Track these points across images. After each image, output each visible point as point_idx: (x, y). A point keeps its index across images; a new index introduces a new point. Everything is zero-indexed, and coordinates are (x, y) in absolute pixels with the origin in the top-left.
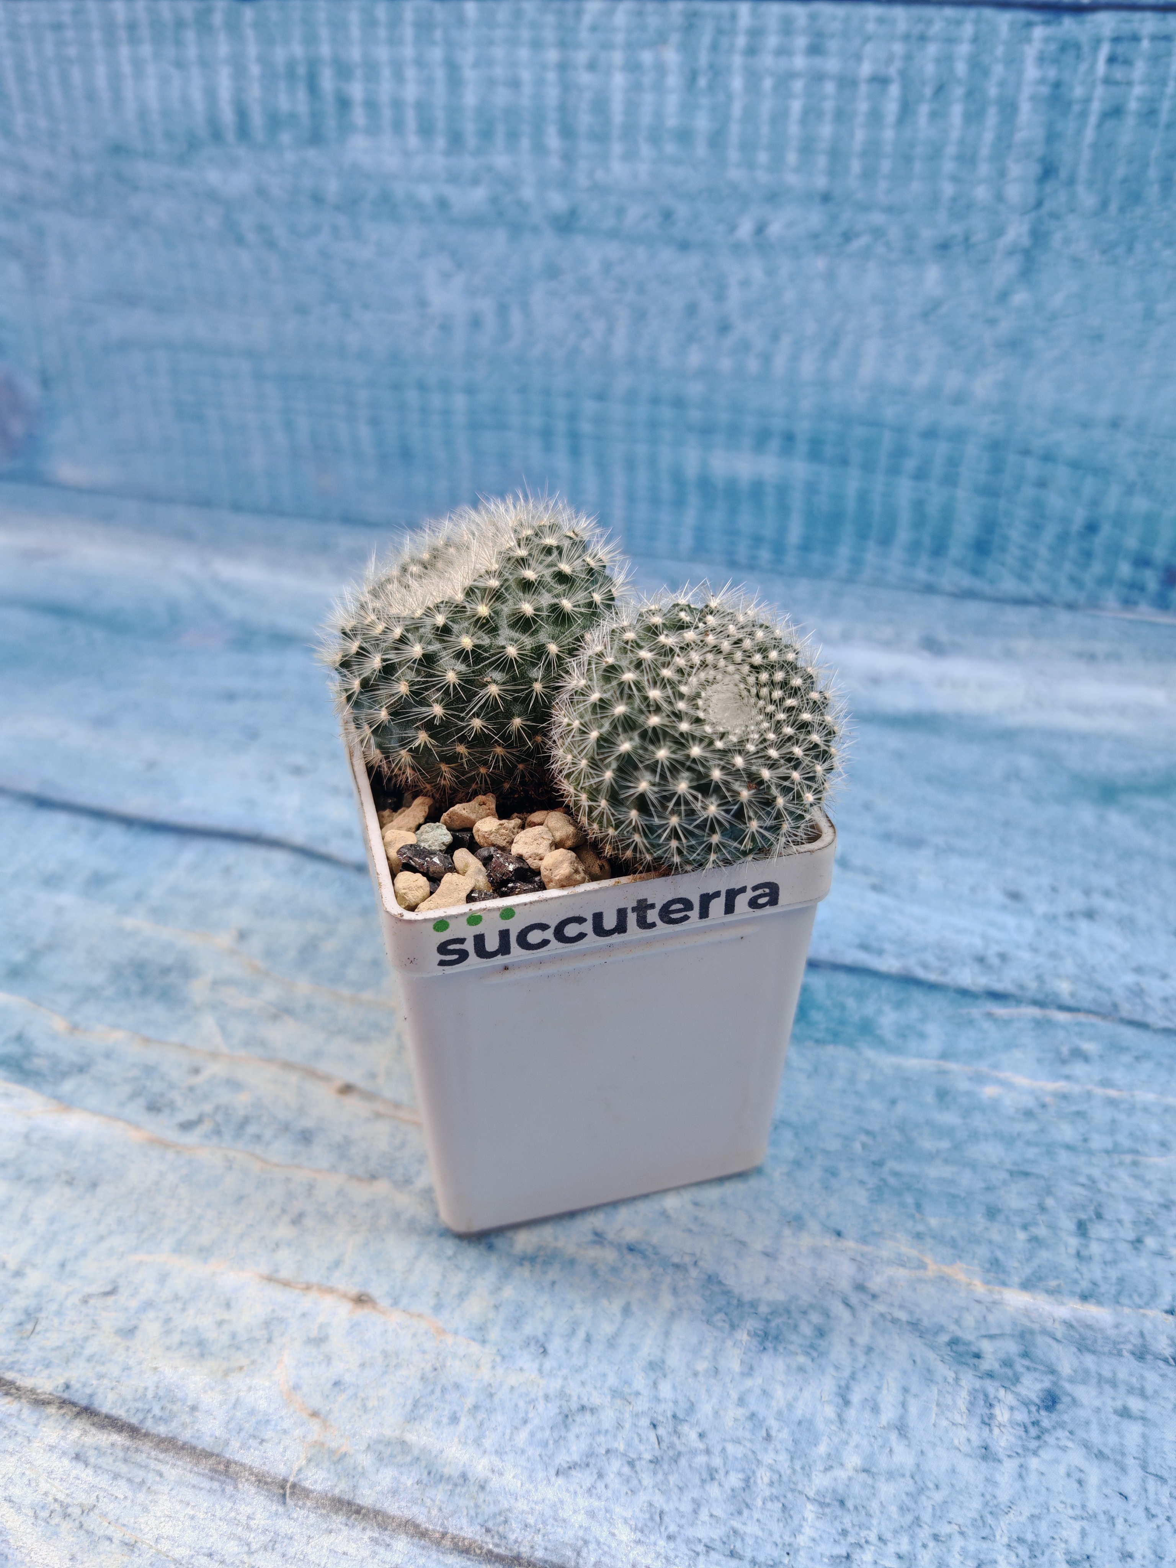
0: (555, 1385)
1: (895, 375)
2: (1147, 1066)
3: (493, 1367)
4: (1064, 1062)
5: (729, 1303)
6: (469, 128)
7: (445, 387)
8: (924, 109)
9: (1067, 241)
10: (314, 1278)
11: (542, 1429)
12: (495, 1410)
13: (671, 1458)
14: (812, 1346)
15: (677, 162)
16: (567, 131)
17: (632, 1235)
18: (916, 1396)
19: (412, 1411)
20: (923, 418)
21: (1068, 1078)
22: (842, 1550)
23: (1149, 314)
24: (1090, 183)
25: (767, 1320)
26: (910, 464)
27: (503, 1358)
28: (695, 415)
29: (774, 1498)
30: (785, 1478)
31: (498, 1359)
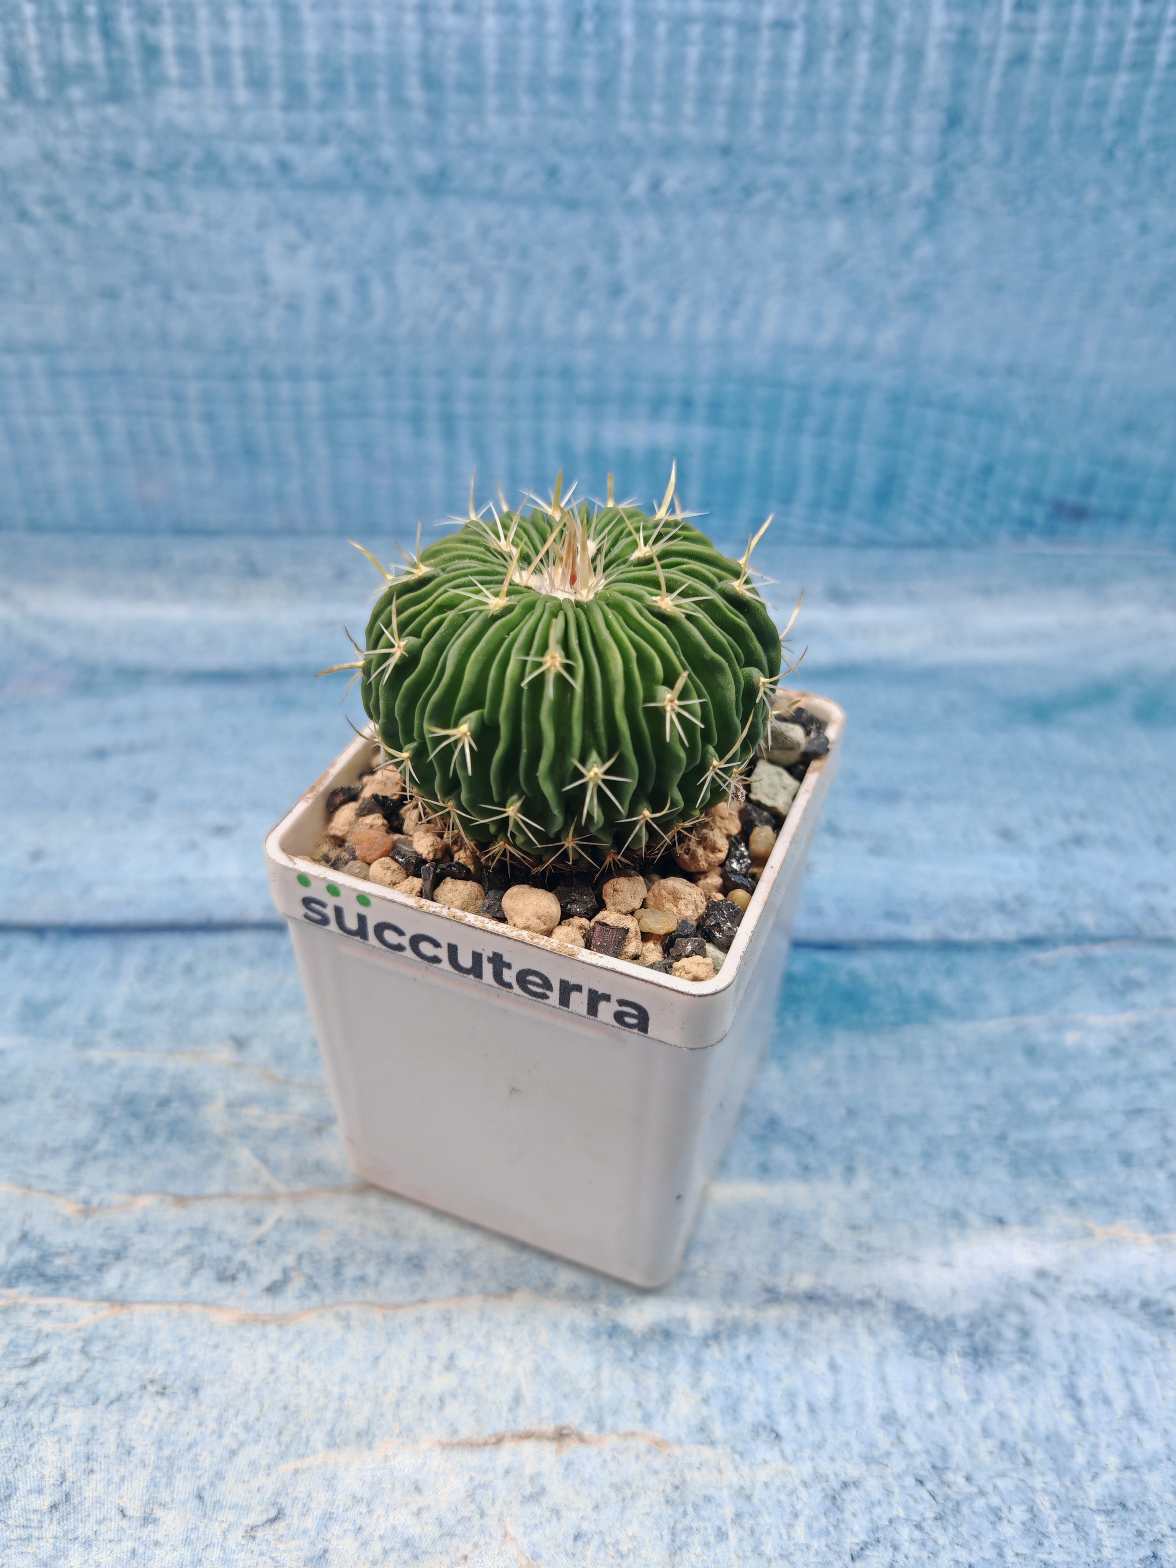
0: (806, 1468)
1: (798, 333)
3: (736, 1468)
4: (1122, 993)
5: (927, 1328)
6: (312, 79)
7: (295, 375)
8: (829, 58)
9: (970, 192)
10: (500, 1426)
11: (816, 1518)
12: (759, 1512)
13: (952, 1510)
14: (1023, 1350)
15: (561, 114)
16: (431, 82)
17: (804, 1282)
18: (1135, 1373)
19: (673, 1541)
20: (826, 374)
22: (1146, 1551)
24: (995, 132)
25: (970, 1335)
26: (812, 422)
27: (742, 1455)
28: (585, 385)
29: (1063, 1520)
30: (1063, 1498)
31: (737, 1457)
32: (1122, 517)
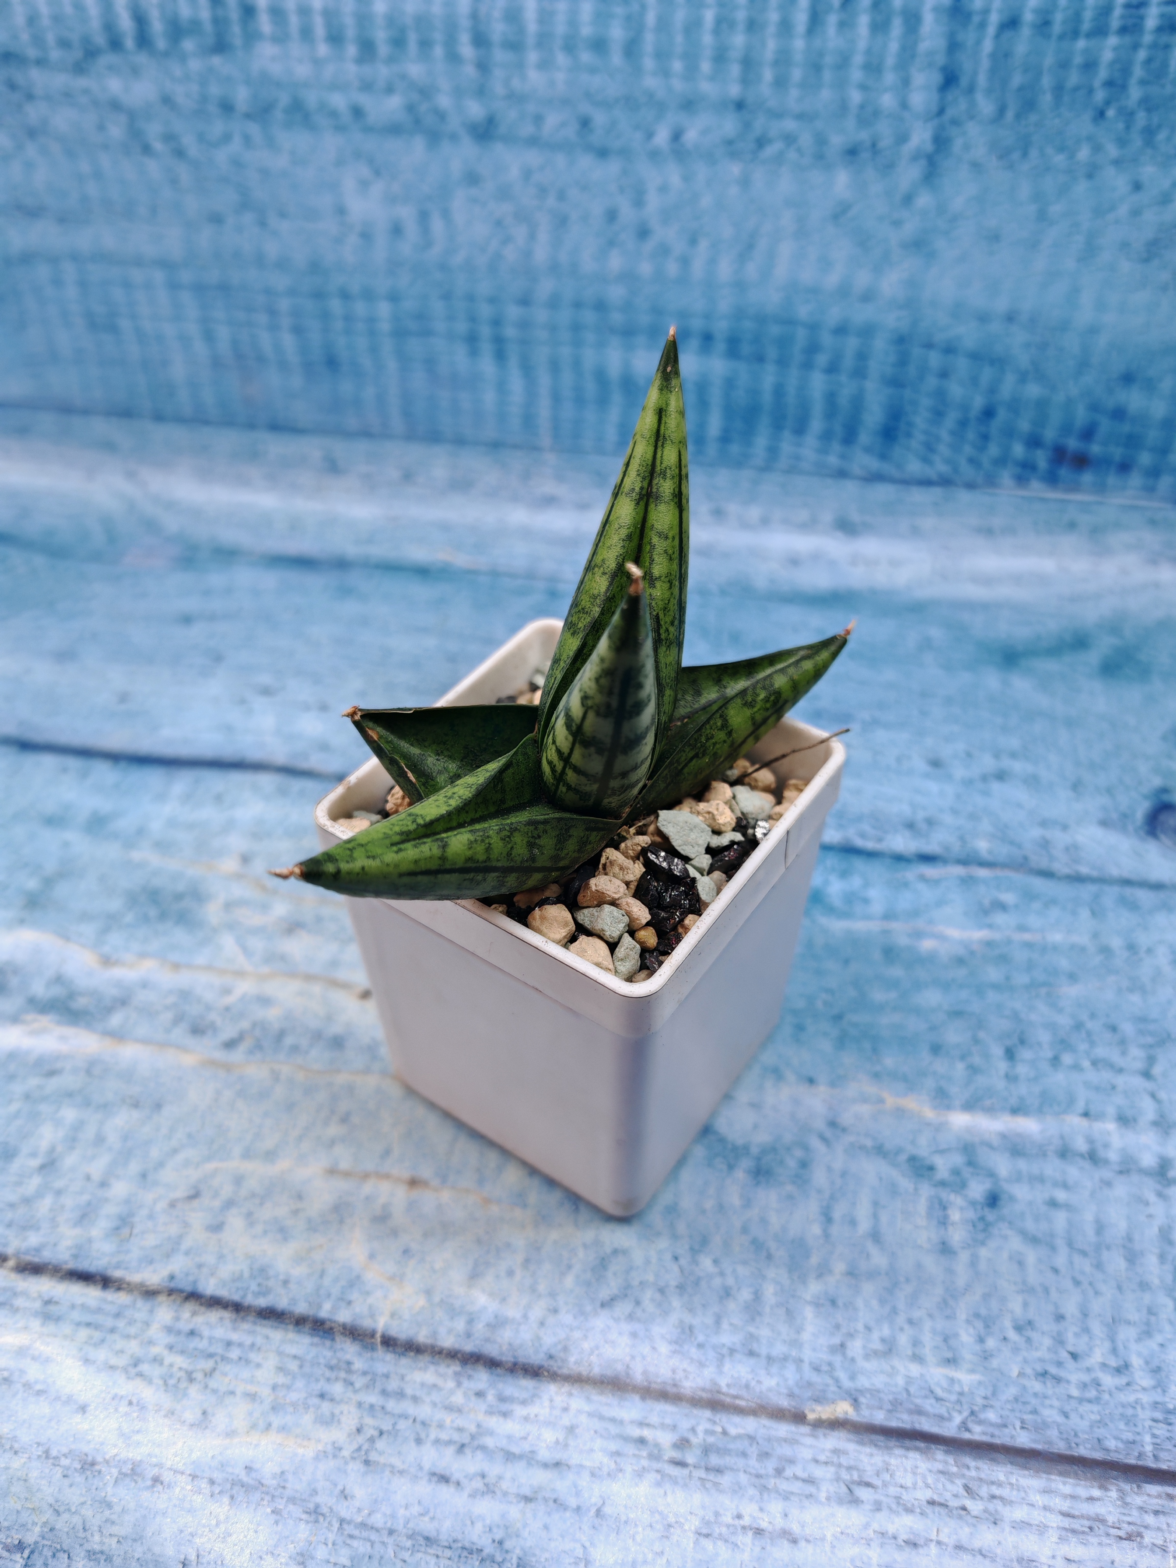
0: (590, 1235)
1: (807, 275)
2: (1054, 913)
3: (536, 1226)
4: (986, 912)
5: (724, 1149)
6: (381, 36)
7: (368, 295)
8: (832, 20)
9: (967, 147)
10: (370, 1167)
11: (585, 1272)
12: (543, 1260)
13: (693, 1283)
14: (798, 1176)
15: (593, 70)
16: (480, 40)
18: (884, 1207)
19: (474, 1269)
20: (834, 315)
21: (990, 926)
23: (1042, 216)
24: (989, 91)
25: (758, 1159)
26: (822, 359)
27: (543, 1217)
28: (617, 318)
31: (539, 1219)
32: (1125, 467)
